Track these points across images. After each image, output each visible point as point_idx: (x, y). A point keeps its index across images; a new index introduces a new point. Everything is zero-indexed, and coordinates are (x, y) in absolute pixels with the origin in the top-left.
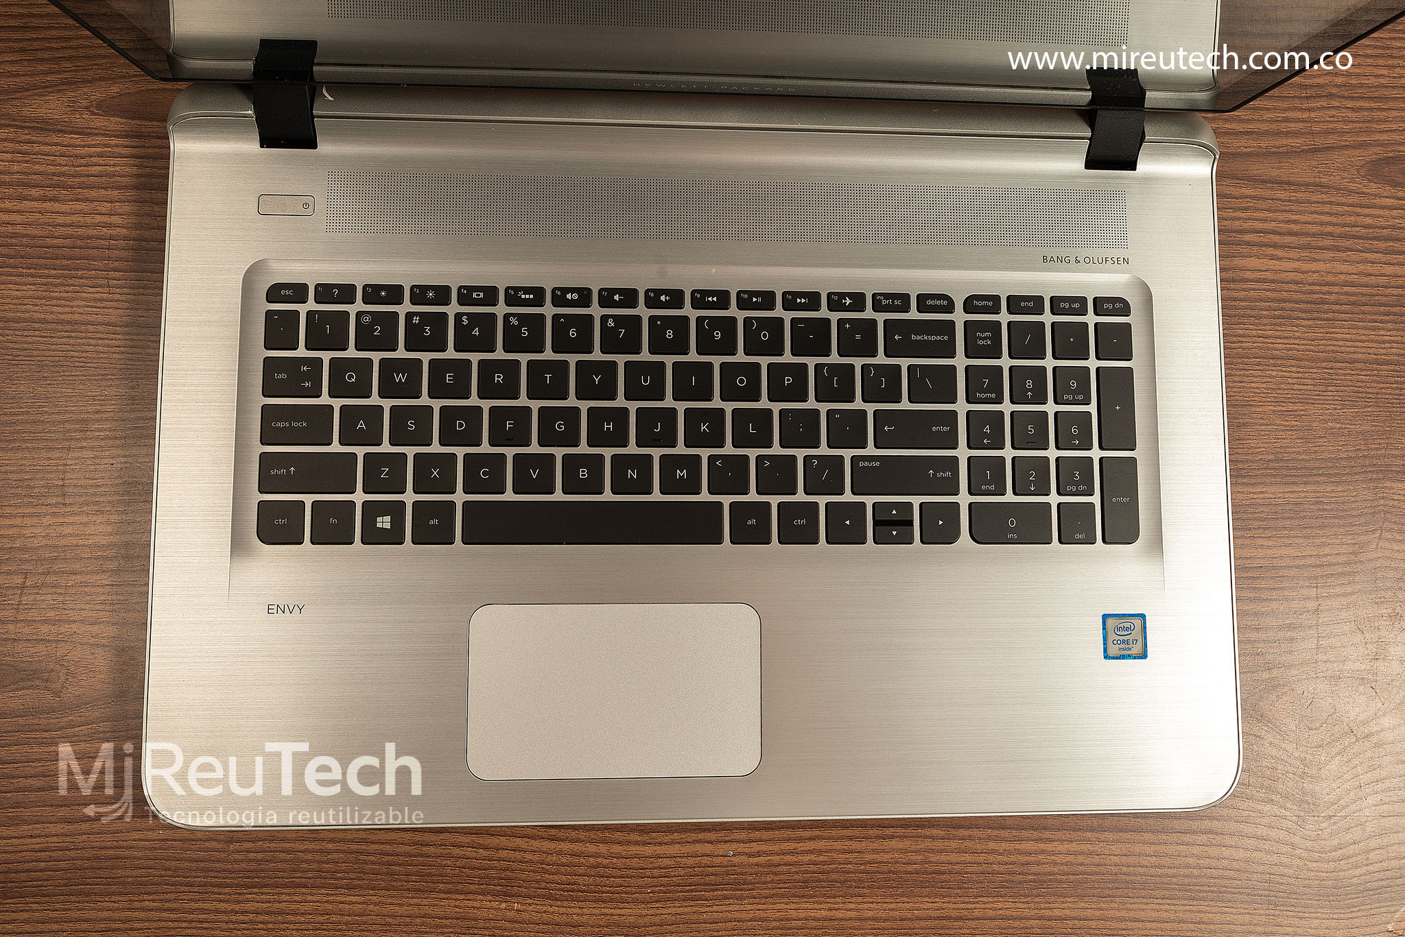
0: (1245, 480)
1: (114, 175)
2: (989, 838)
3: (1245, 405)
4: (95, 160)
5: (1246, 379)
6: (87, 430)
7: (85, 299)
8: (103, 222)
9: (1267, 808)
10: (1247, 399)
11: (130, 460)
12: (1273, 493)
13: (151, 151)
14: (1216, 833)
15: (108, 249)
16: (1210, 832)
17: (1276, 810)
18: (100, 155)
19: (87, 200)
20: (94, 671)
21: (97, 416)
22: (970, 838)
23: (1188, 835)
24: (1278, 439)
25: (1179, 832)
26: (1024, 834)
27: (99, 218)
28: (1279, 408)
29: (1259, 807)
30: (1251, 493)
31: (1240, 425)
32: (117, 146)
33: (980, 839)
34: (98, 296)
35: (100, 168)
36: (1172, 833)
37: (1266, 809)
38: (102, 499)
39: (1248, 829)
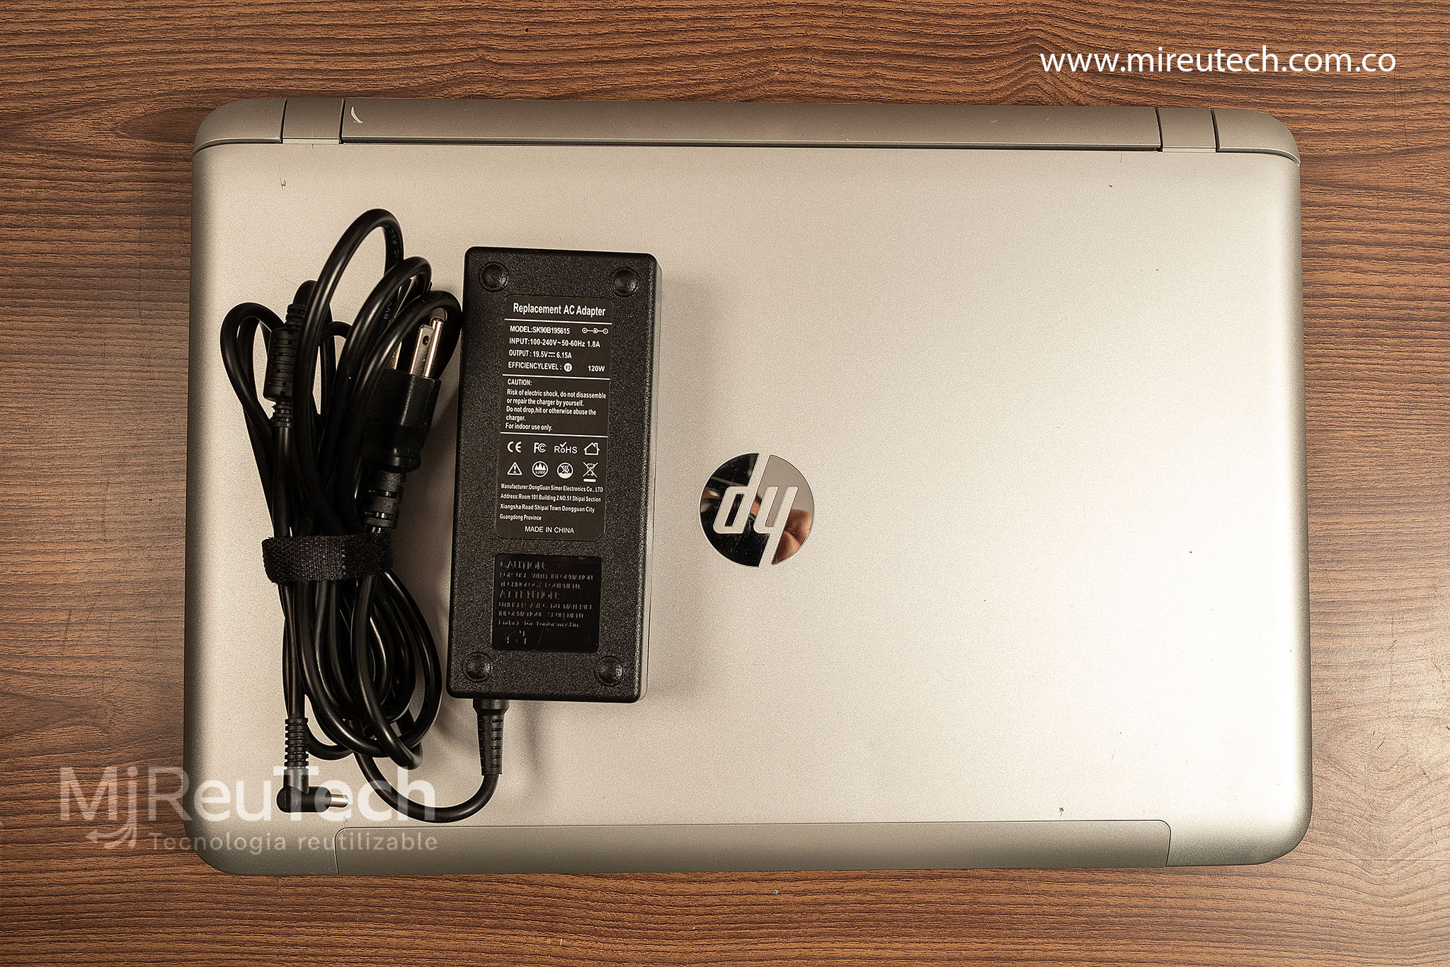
0: (1319, 510)
1: (142, 201)
2: (1041, 880)
3: (1322, 430)
4: (123, 185)
5: (1324, 402)
6: (125, 465)
7: (118, 331)
8: (133, 250)
9: (1332, 851)
10: (1324, 424)
11: (168, 495)
12: (1350, 524)
13: (178, 174)
14: (1277, 877)
15: (139, 279)
16: (1271, 875)
17: (1340, 853)
18: (127, 180)
19: (116, 227)
20: (141, 708)
21: (135, 451)
22: (1021, 879)
23: (1247, 879)
24: (1357, 466)
25: (1238, 875)
26: (1076, 875)
27: (128, 246)
28: (1358, 433)
29: (1323, 850)
30: (1324, 524)
31: (1316, 452)
32: (143, 169)
33: (1031, 880)
34: (130, 327)
35: (128, 194)
36: (1230, 876)
37: (1330, 852)
38: (141, 535)
39: (1311, 872)
